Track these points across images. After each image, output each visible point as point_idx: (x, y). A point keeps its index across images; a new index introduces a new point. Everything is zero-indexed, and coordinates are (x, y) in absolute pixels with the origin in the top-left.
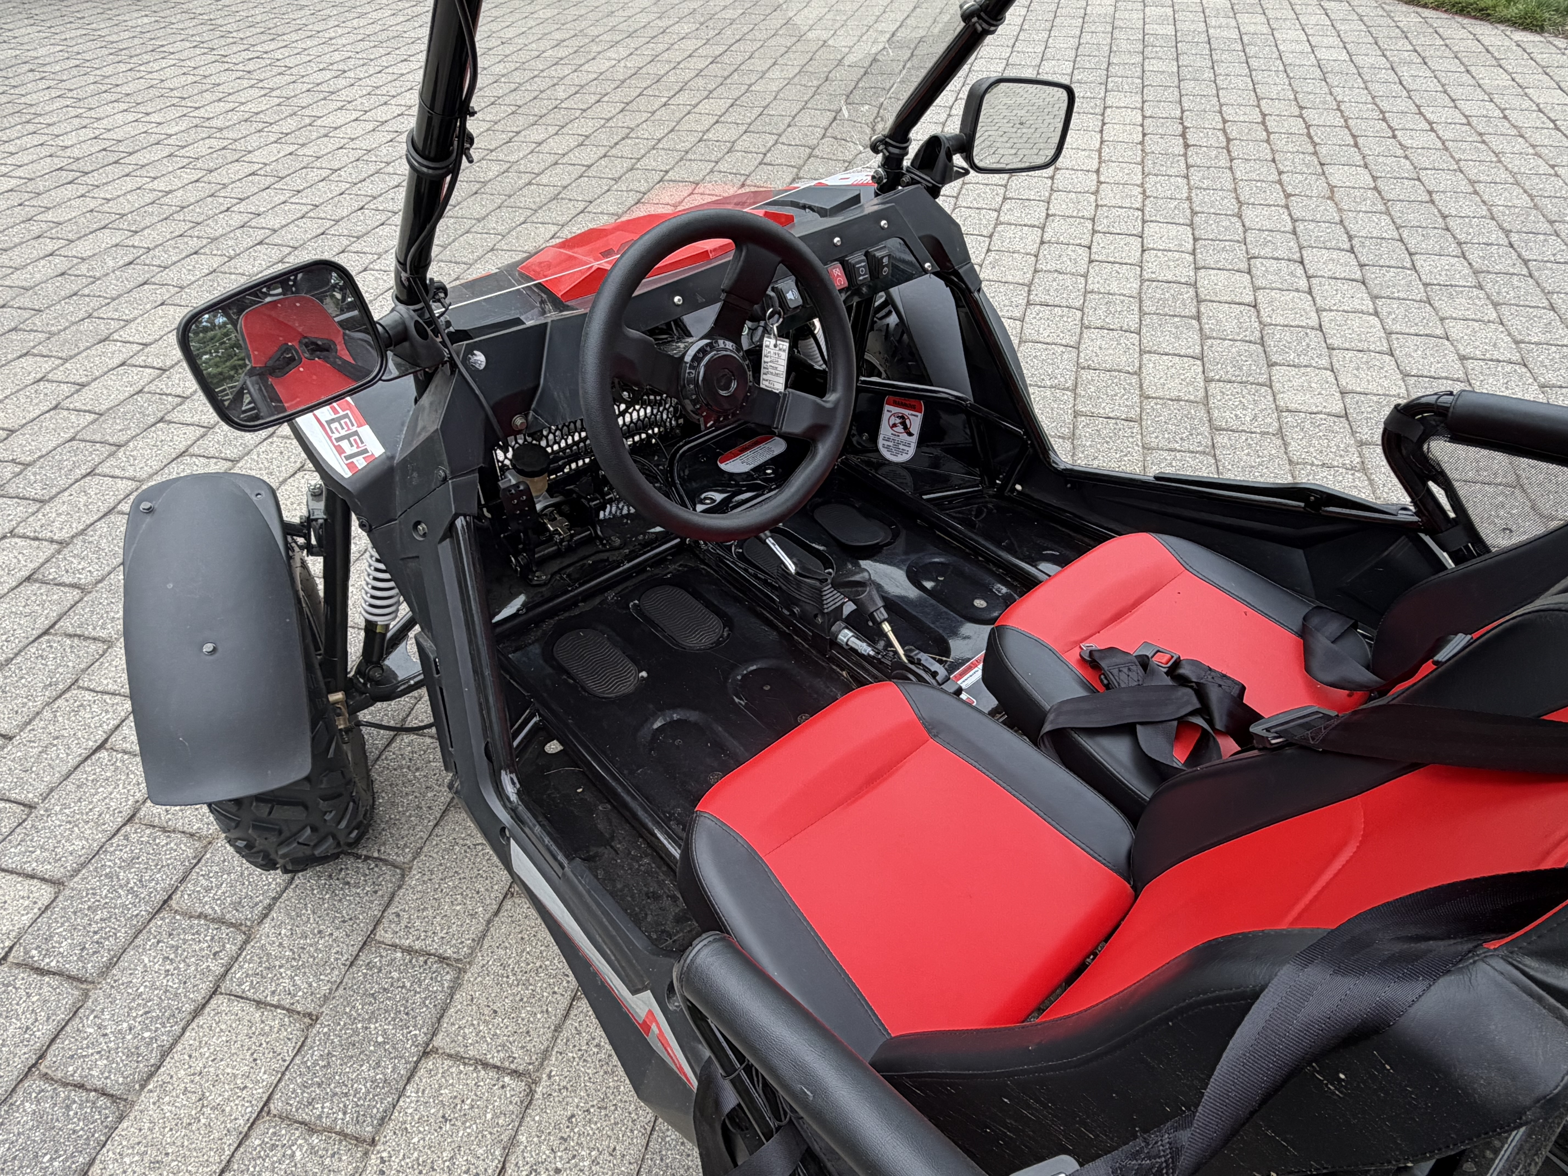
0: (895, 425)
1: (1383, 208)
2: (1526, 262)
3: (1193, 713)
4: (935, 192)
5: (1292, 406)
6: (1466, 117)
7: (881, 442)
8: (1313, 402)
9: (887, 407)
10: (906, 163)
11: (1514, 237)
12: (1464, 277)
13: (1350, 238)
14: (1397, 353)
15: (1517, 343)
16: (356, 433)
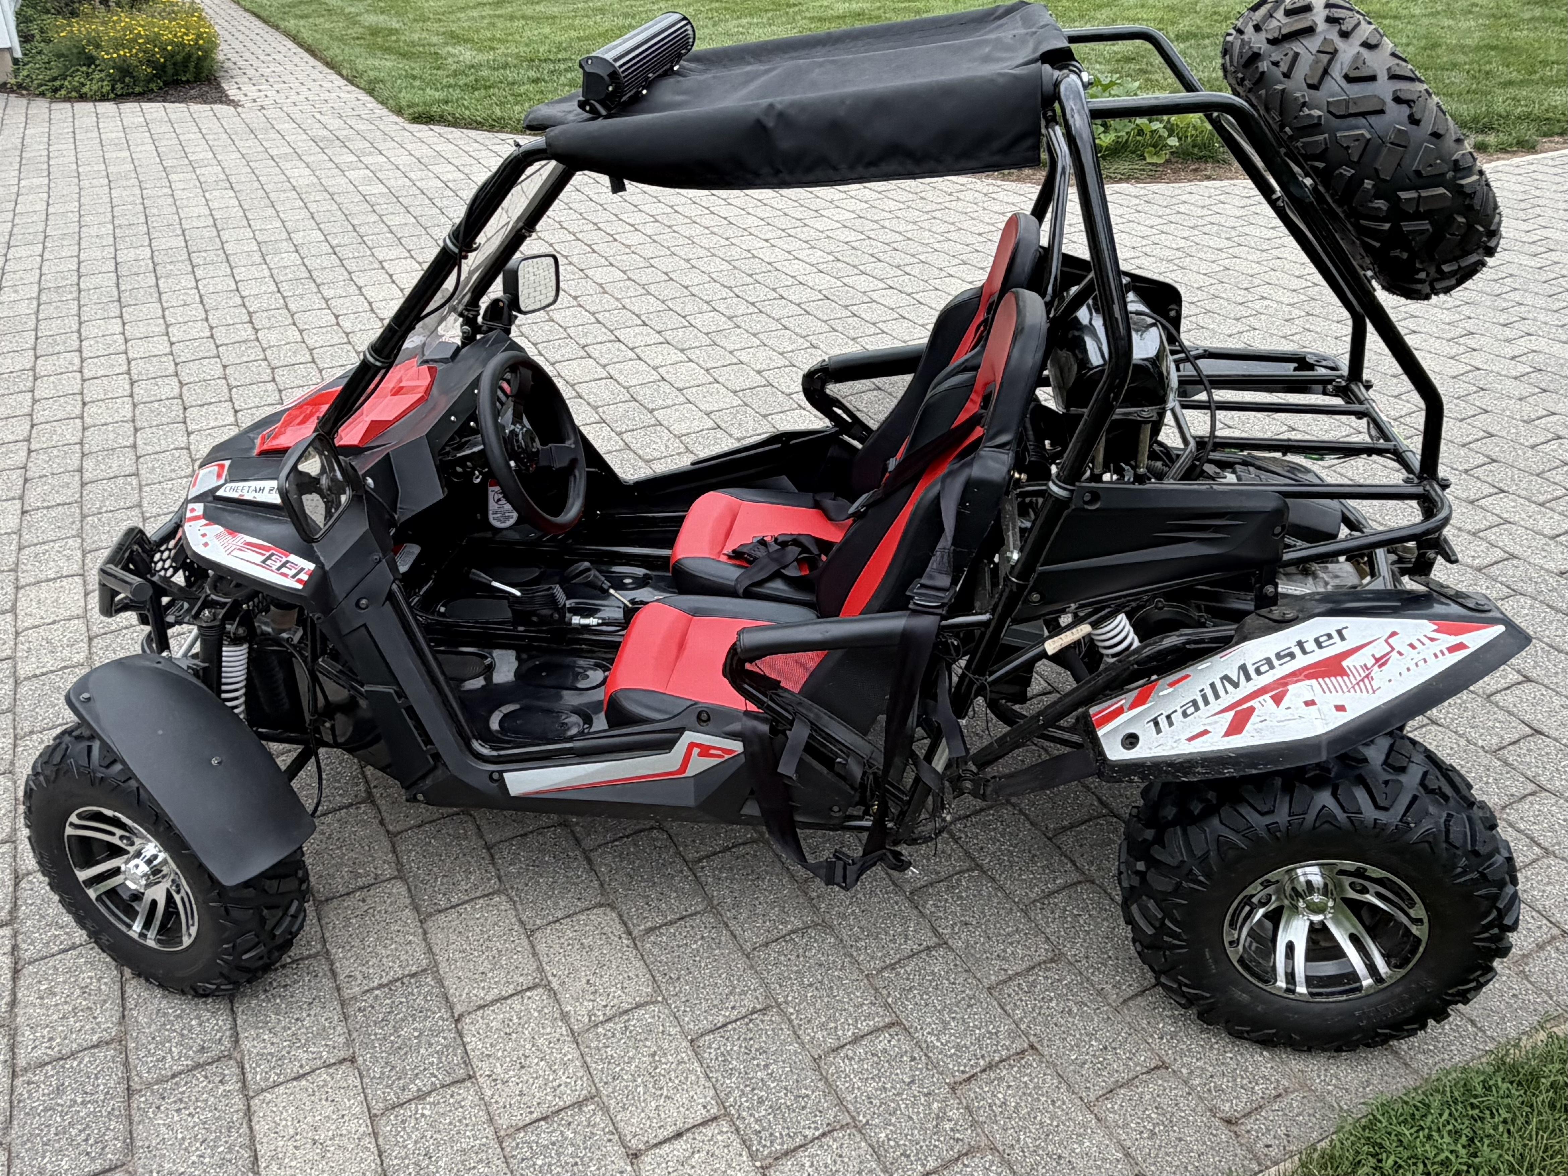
0: (499, 500)
1: (644, 291)
2: (753, 304)
3: (800, 554)
4: (508, 332)
5: (684, 432)
6: (652, 216)
7: (491, 517)
8: (696, 425)
9: (491, 488)
10: (480, 319)
11: (736, 290)
12: (725, 323)
13: (639, 316)
14: (720, 380)
15: (781, 354)
16: (287, 562)
